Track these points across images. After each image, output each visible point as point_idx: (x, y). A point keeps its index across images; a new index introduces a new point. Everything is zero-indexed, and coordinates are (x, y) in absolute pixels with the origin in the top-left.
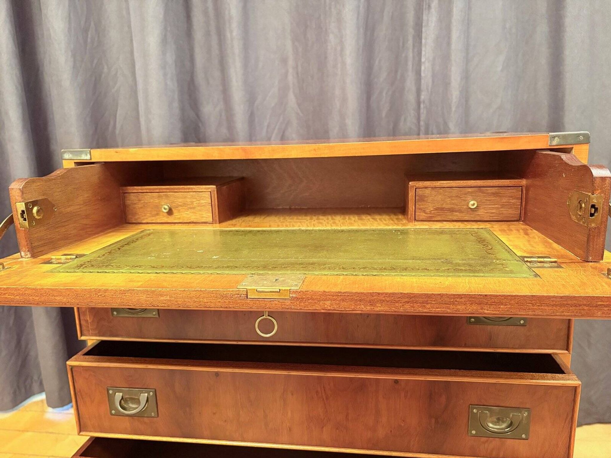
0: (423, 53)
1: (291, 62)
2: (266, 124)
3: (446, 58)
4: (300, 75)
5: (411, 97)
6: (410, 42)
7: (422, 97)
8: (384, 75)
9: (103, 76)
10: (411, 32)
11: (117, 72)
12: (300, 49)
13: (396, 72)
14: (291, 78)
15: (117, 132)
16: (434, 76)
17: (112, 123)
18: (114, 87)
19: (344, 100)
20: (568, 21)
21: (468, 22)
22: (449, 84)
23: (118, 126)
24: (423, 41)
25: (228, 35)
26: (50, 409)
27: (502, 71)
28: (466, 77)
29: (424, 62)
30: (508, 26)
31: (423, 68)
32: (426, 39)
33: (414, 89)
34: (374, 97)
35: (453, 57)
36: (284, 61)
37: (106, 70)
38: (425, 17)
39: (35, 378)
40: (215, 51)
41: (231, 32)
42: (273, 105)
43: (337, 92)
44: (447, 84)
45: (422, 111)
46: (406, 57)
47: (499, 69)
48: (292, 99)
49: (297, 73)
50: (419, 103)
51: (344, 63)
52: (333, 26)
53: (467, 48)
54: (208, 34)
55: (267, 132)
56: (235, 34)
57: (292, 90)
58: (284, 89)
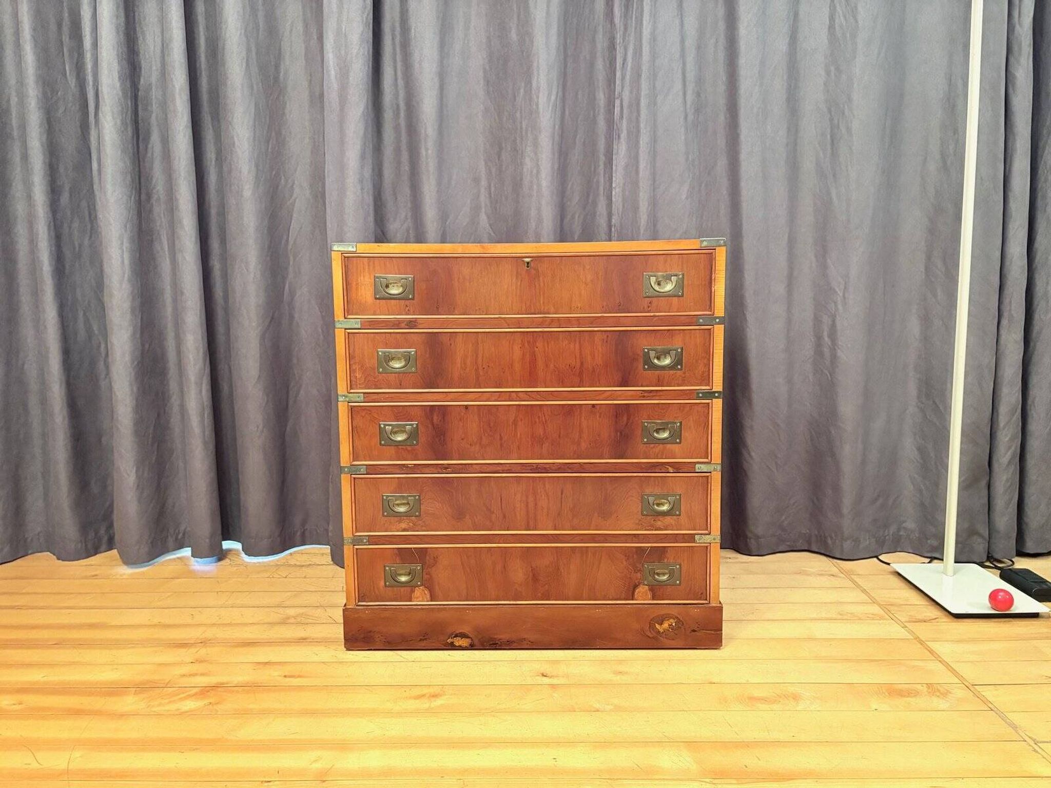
0: (614, 179)
1: (484, 183)
3: (635, 184)
4: (493, 196)
6: (602, 167)
7: (613, 220)
8: (576, 199)
9: (280, 187)
10: (602, 158)
11: (294, 183)
12: (494, 170)
13: (588, 195)
14: (483, 199)
15: (290, 247)
16: (624, 200)
17: (285, 237)
18: (289, 200)
19: (540, 220)
20: (743, 156)
21: (653, 154)
22: (638, 208)
23: (291, 241)
24: (614, 168)
25: (423, 152)
26: (194, 560)
27: (687, 198)
28: (654, 203)
29: (615, 188)
30: (690, 158)
31: (613, 193)
32: (616, 166)
33: (605, 213)
34: (566, 221)
35: (641, 184)
36: (477, 180)
37: (283, 181)
38: (615, 147)
39: (171, 531)
40: (406, 167)
41: (427, 150)
42: (465, 224)
43: (533, 213)
44: (636, 209)
45: (613, 235)
46: (598, 182)
47: (684, 197)
48: (483, 218)
49: (490, 194)
50: (610, 227)
51: (539, 185)
52: (529, 150)
53: (654, 175)
54: (398, 150)
56: (430, 152)
57: (483, 210)
58: (476, 209)
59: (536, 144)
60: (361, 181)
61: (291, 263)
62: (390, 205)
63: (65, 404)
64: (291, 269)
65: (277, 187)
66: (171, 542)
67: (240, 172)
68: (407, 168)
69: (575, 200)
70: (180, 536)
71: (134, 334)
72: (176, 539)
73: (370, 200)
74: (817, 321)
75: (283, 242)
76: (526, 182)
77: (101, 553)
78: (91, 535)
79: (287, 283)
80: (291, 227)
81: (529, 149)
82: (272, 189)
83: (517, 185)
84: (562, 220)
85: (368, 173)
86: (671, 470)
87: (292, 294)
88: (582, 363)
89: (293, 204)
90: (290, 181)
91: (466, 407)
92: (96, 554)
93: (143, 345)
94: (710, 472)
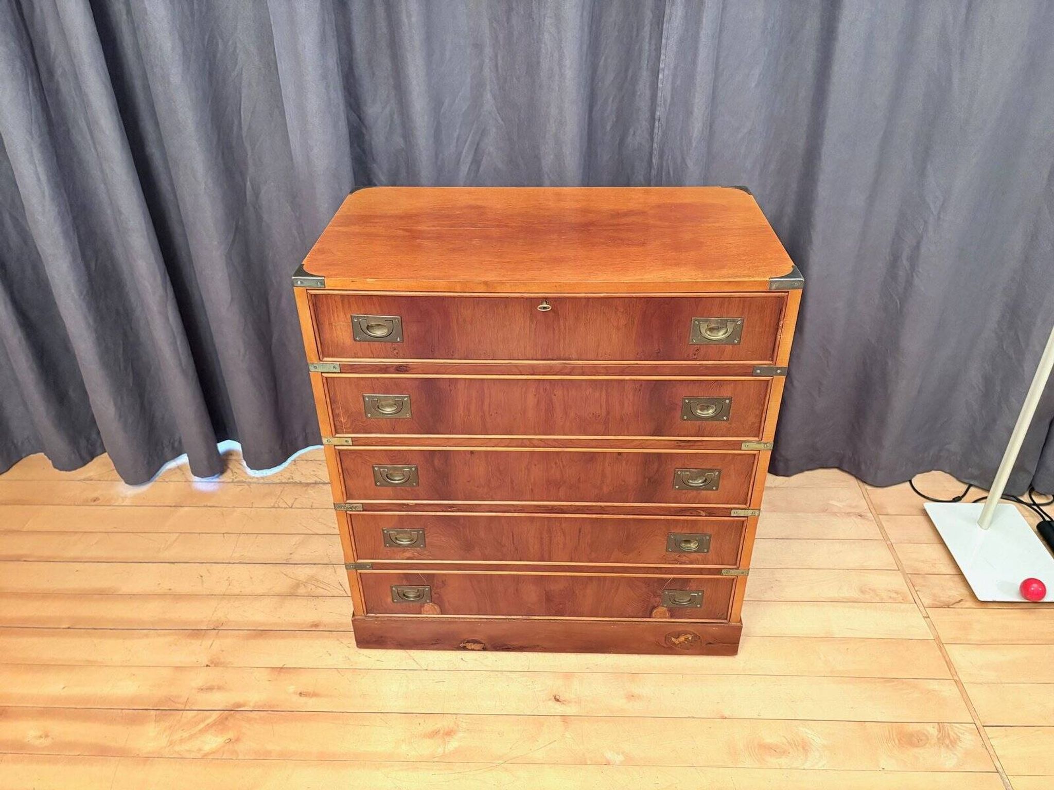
0: (662, 57)
1: (488, 51)
2: (456, 135)
3: (690, 78)
4: (500, 70)
5: (643, 104)
6: (647, 28)
7: (658, 113)
8: (610, 77)
9: (219, 55)
10: (648, 15)
11: (235, 48)
12: (501, 36)
13: (626, 70)
14: (487, 72)
15: (244, 133)
16: (673, 89)
17: (236, 122)
18: (234, 71)
19: (561, 123)
20: (843, 26)
22: (692, 113)
23: (245, 128)
24: (664, 41)
25: (405, 19)
26: (197, 479)
27: (756, 86)
28: (714, 99)
29: (663, 70)
30: (769, 25)
31: (661, 76)
32: (667, 39)
33: (648, 93)
35: (698, 80)
36: (478, 47)
37: (221, 47)
38: (667, 11)
39: (166, 442)
40: (382, 29)
41: (409, 16)
42: (464, 109)
43: (554, 111)
45: (656, 131)
46: (641, 50)
47: (753, 85)
48: (489, 99)
49: (496, 66)
50: (653, 118)
51: (562, 75)
55: (457, 146)
56: (414, 19)
57: (488, 87)
58: (478, 87)
59: (558, 19)
60: (324, 77)
61: (249, 153)
62: (366, 84)
63: (17, 325)
64: (250, 162)
65: (215, 56)
66: (167, 451)
67: (160, 49)
68: (385, 30)
69: (608, 79)
70: (176, 444)
71: (74, 260)
72: (173, 448)
73: (338, 97)
74: (898, 237)
75: (235, 128)
76: (545, 65)
77: (98, 455)
78: (83, 443)
79: (248, 179)
80: (242, 107)
81: (548, 21)
82: (207, 63)
83: (532, 67)
84: (591, 111)
85: (332, 61)
86: (703, 513)
87: (257, 194)
88: (608, 413)
89: (240, 75)
90: (230, 43)
91: (472, 452)
92: (92, 458)
93: (87, 267)
94: (747, 517)
